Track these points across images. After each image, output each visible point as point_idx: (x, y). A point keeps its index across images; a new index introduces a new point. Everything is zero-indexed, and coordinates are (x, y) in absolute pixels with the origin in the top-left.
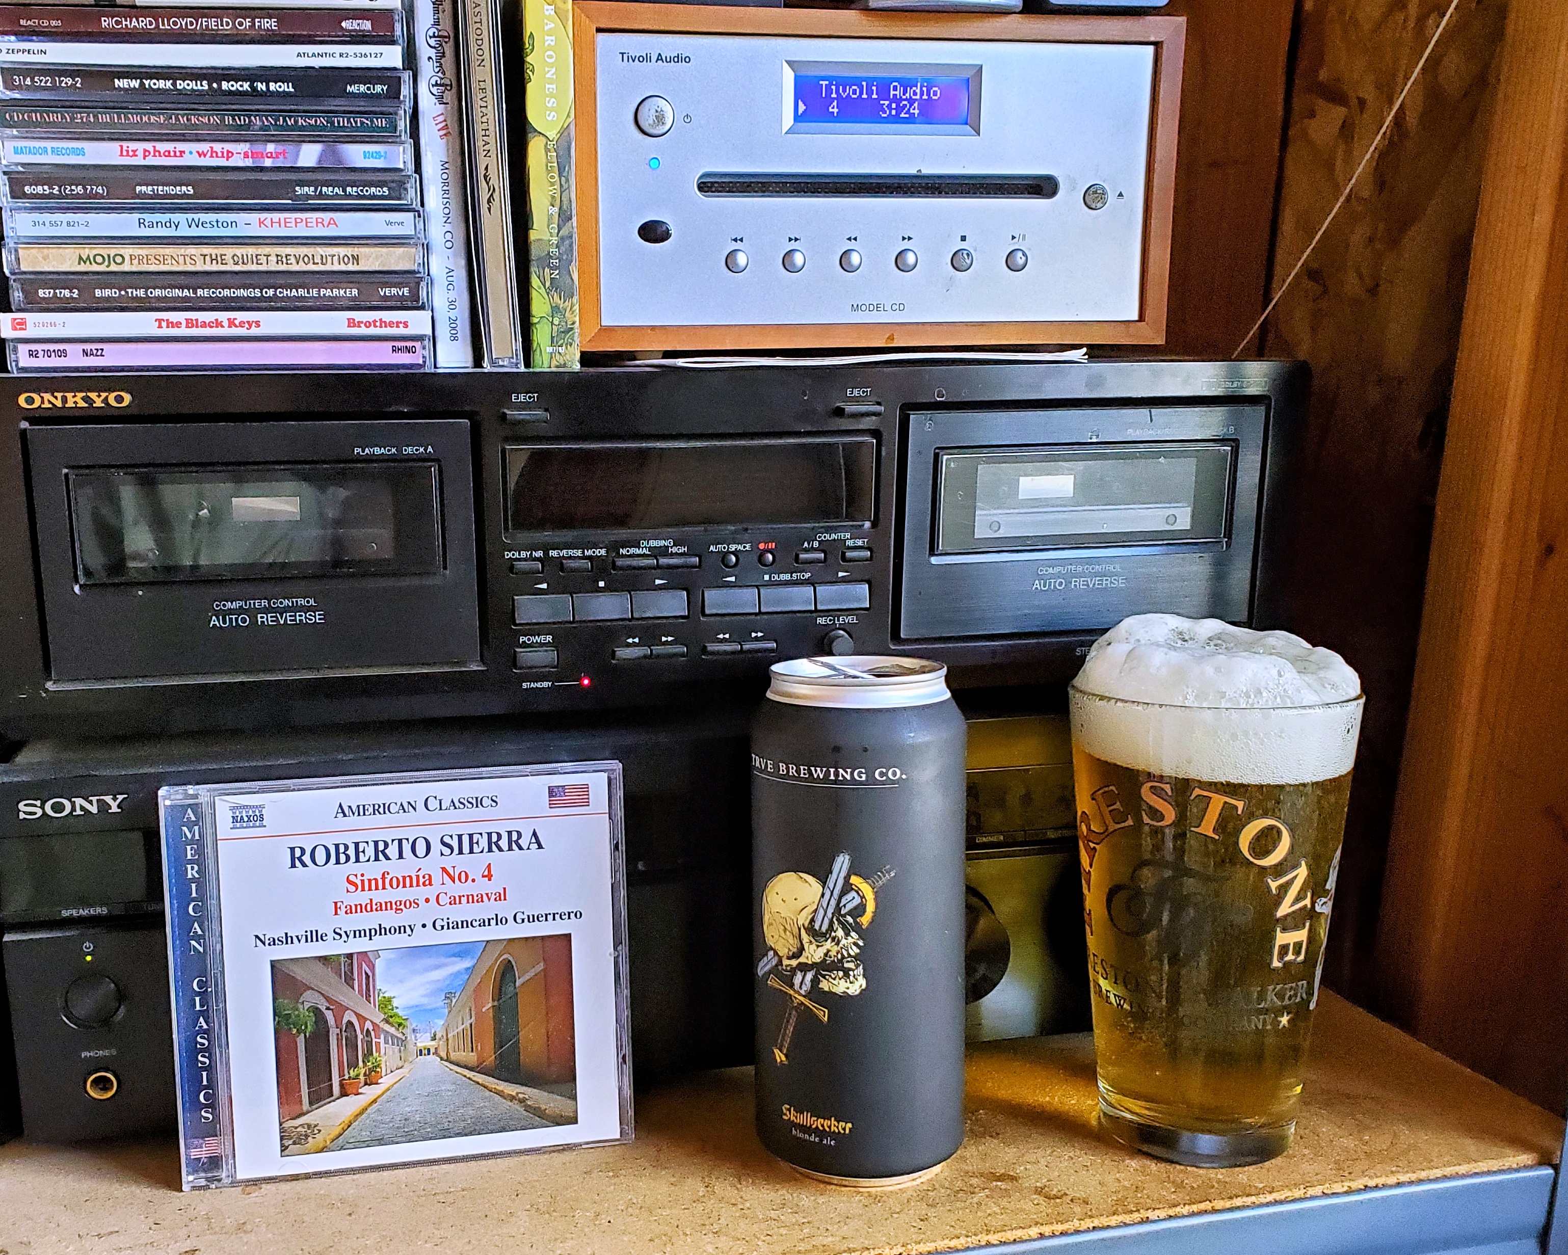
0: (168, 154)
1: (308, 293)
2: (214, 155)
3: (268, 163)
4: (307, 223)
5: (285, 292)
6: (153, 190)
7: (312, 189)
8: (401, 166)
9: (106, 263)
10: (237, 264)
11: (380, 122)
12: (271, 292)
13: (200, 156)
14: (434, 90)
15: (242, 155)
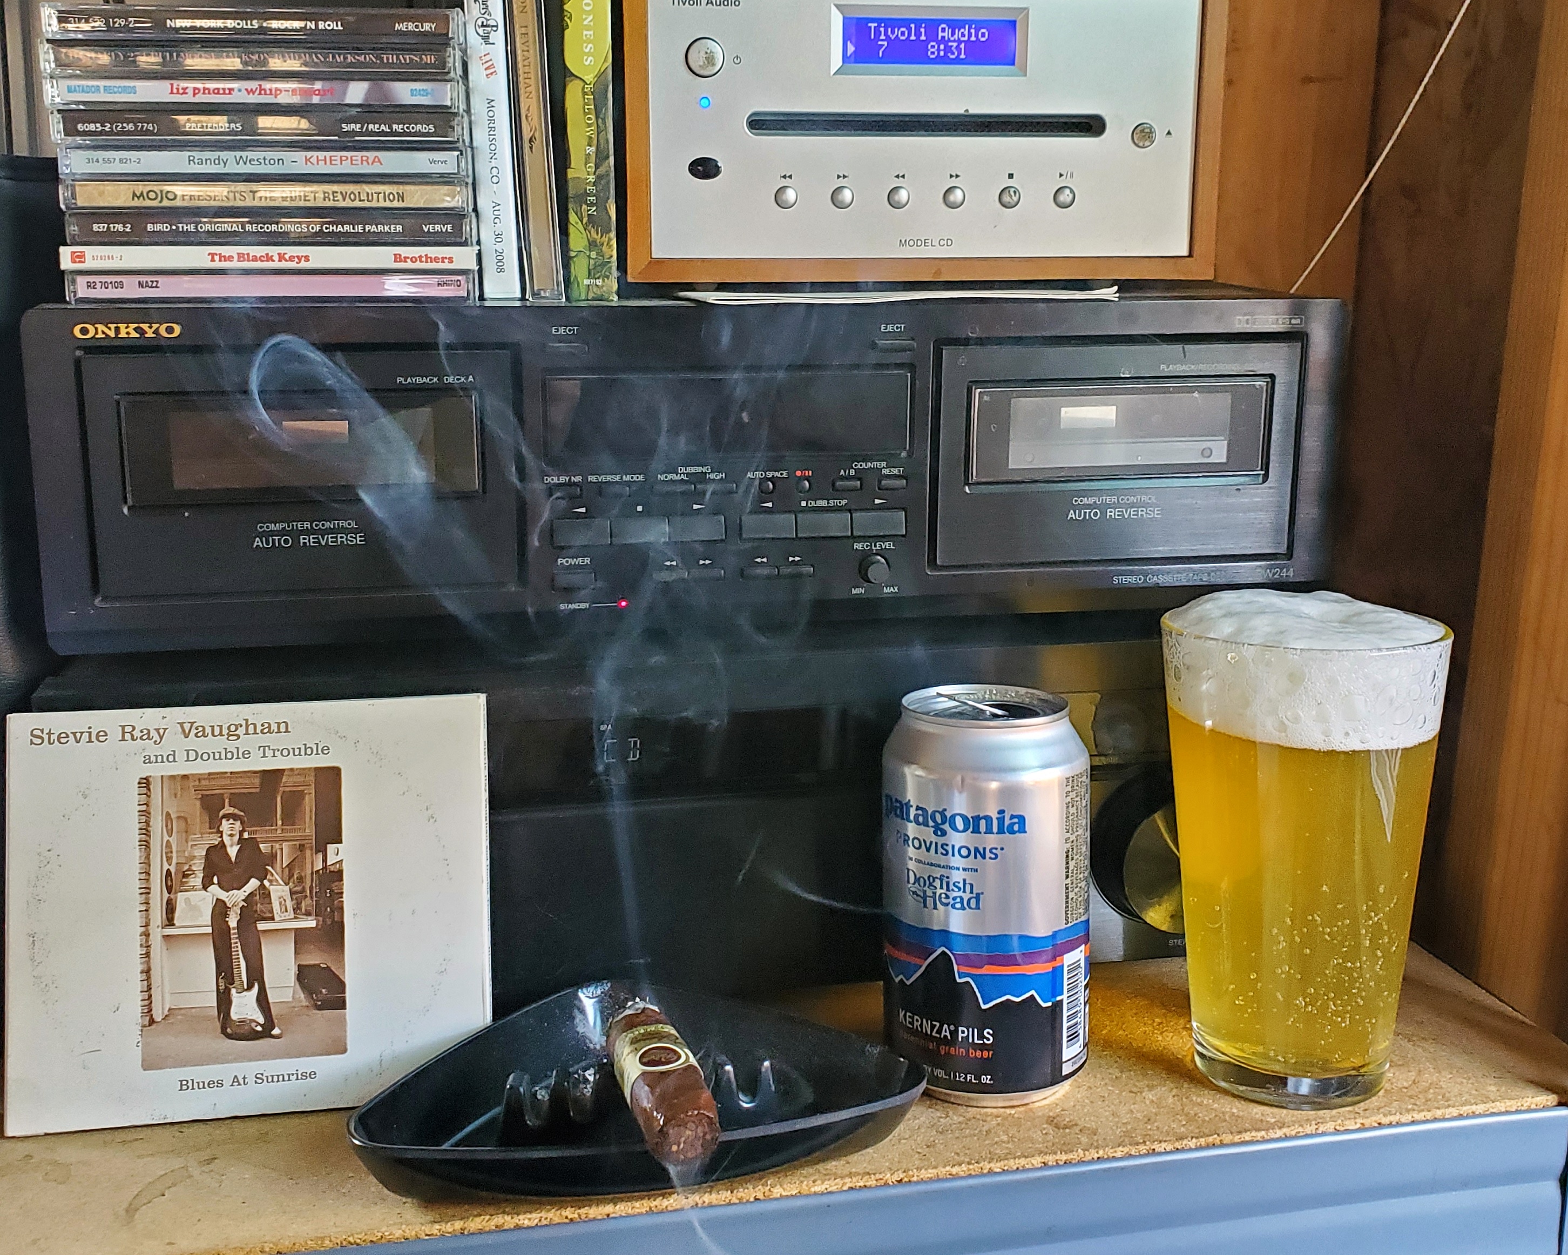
0: (217, 92)
1: (354, 229)
2: (263, 92)
3: (316, 100)
4: (352, 160)
5: (331, 227)
7: (359, 126)
8: (449, 103)
9: (159, 199)
10: (285, 200)
11: (429, 59)
13: (249, 93)
14: (481, 31)
15: (290, 93)
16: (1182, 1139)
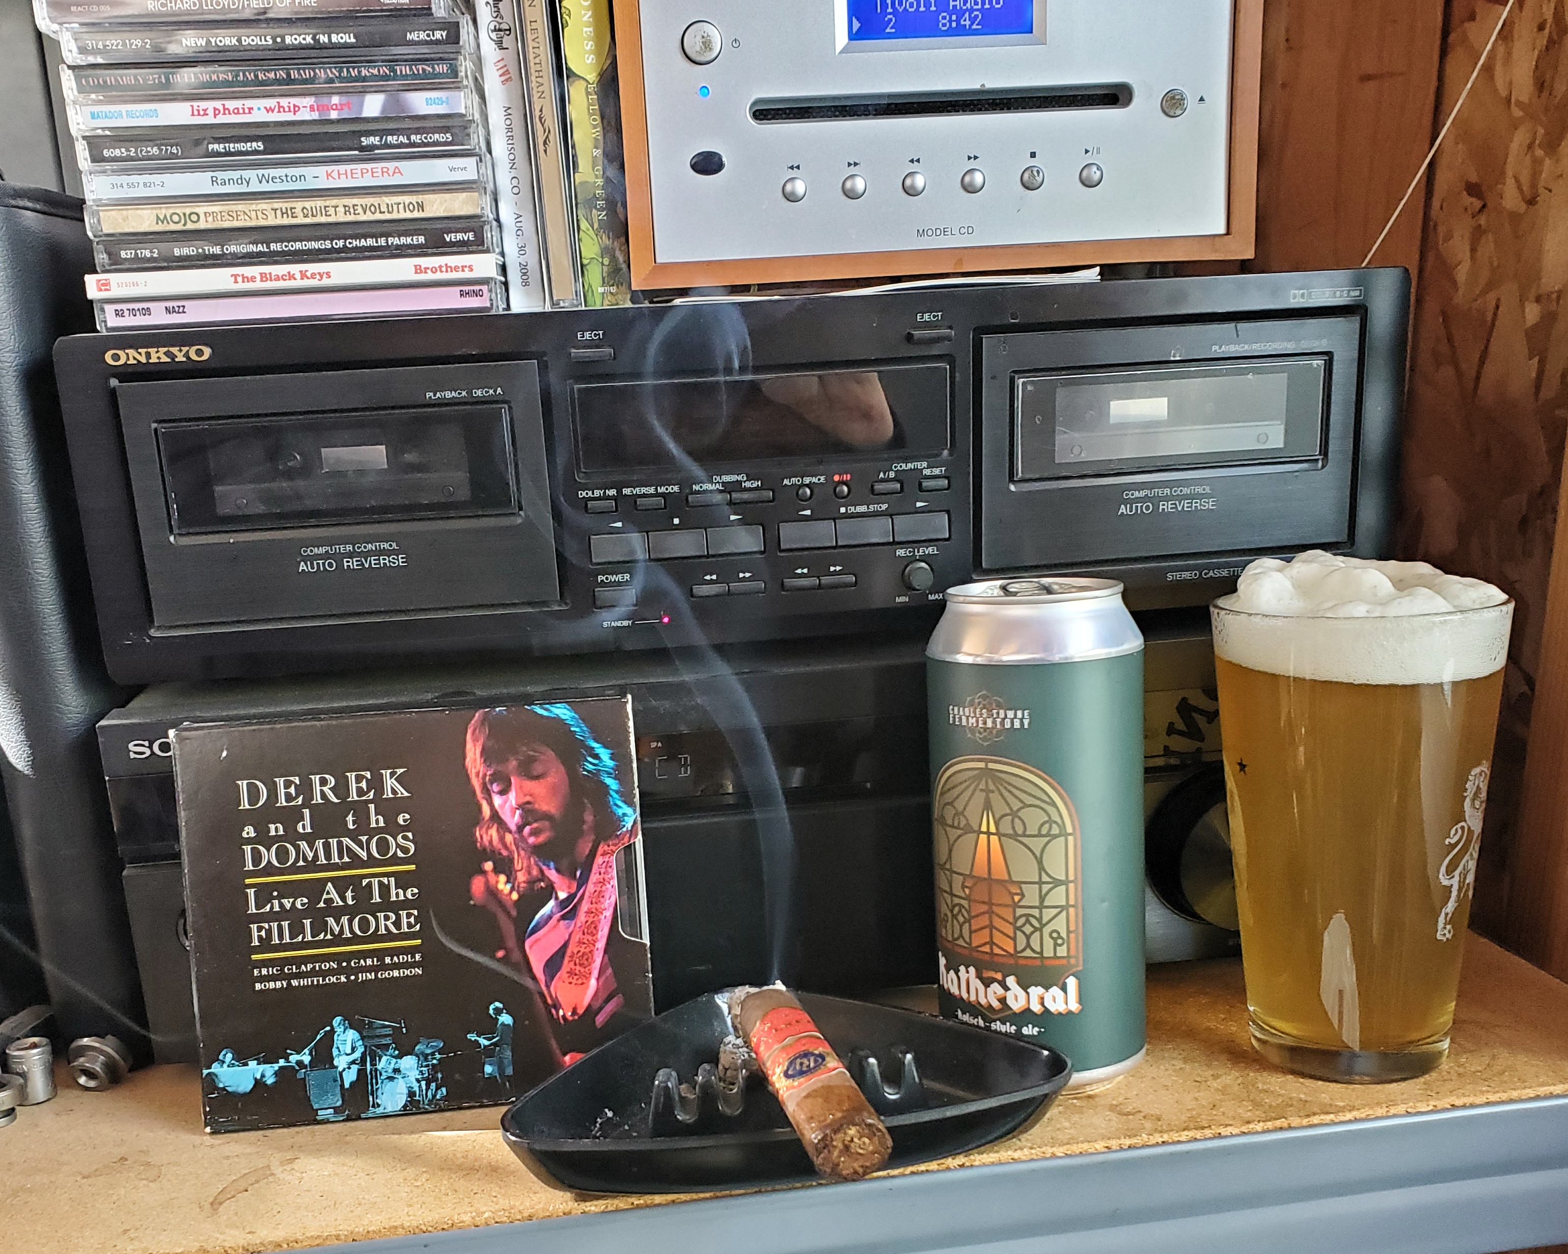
0: (237, 112)
1: (377, 242)
2: (281, 110)
3: (334, 115)
4: (372, 173)
5: (354, 243)
6: (225, 148)
7: (377, 138)
8: (463, 111)
9: (183, 222)
10: (306, 216)
11: (442, 68)
12: (341, 243)
13: (268, 112)
14: (493, 35)
15: (308, 109)
16: (1248, 1122)
